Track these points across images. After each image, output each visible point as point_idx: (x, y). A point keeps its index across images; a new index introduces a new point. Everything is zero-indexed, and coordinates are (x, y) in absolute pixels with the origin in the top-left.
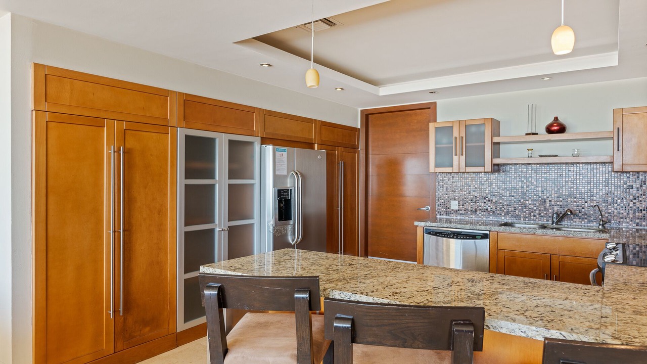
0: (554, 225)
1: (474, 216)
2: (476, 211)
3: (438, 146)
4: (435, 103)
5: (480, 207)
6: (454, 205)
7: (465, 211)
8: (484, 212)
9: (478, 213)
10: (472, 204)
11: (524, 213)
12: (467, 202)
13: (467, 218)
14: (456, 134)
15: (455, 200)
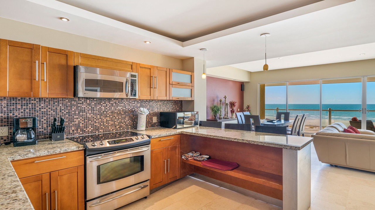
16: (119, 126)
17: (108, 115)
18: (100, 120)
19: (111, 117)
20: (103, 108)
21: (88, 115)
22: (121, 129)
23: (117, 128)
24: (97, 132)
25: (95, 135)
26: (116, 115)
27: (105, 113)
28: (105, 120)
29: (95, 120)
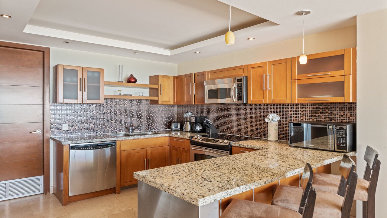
0: (131, 133)
1: (80, 133)
2: (81, 130)
3: (65, 83)
4: (49, 48)
5: (84, 127)
6: (65, 127)
7: (74, 130)
8: (88, 130)
9: (83, 131)
10: (78, 125)
11: (111, 128)
12: (75, 124)
13: (75, 135)
14: (80, 76)
15: (66, 123)
16: (257, 132)
17: (248, 120)
18: (242, 123)
19: (250, 121)
20: (244, 112)
21: (234, 118)
22: (259, 135)
23: (255, 133)
24: (239, 134)
25: (238, 136)
26: (254, 120)
27: (245, 117)
28: (245, 124)
29: (238, 123)
